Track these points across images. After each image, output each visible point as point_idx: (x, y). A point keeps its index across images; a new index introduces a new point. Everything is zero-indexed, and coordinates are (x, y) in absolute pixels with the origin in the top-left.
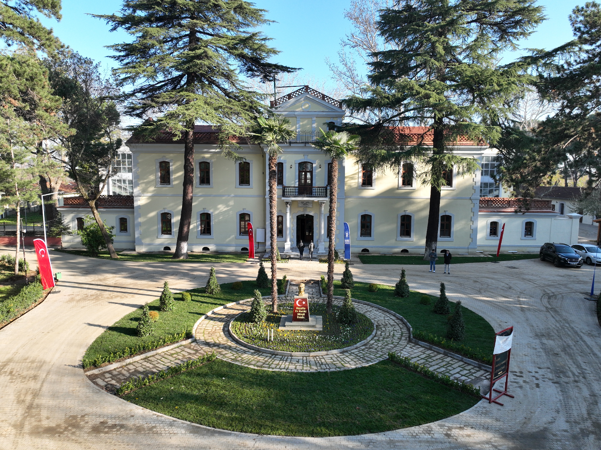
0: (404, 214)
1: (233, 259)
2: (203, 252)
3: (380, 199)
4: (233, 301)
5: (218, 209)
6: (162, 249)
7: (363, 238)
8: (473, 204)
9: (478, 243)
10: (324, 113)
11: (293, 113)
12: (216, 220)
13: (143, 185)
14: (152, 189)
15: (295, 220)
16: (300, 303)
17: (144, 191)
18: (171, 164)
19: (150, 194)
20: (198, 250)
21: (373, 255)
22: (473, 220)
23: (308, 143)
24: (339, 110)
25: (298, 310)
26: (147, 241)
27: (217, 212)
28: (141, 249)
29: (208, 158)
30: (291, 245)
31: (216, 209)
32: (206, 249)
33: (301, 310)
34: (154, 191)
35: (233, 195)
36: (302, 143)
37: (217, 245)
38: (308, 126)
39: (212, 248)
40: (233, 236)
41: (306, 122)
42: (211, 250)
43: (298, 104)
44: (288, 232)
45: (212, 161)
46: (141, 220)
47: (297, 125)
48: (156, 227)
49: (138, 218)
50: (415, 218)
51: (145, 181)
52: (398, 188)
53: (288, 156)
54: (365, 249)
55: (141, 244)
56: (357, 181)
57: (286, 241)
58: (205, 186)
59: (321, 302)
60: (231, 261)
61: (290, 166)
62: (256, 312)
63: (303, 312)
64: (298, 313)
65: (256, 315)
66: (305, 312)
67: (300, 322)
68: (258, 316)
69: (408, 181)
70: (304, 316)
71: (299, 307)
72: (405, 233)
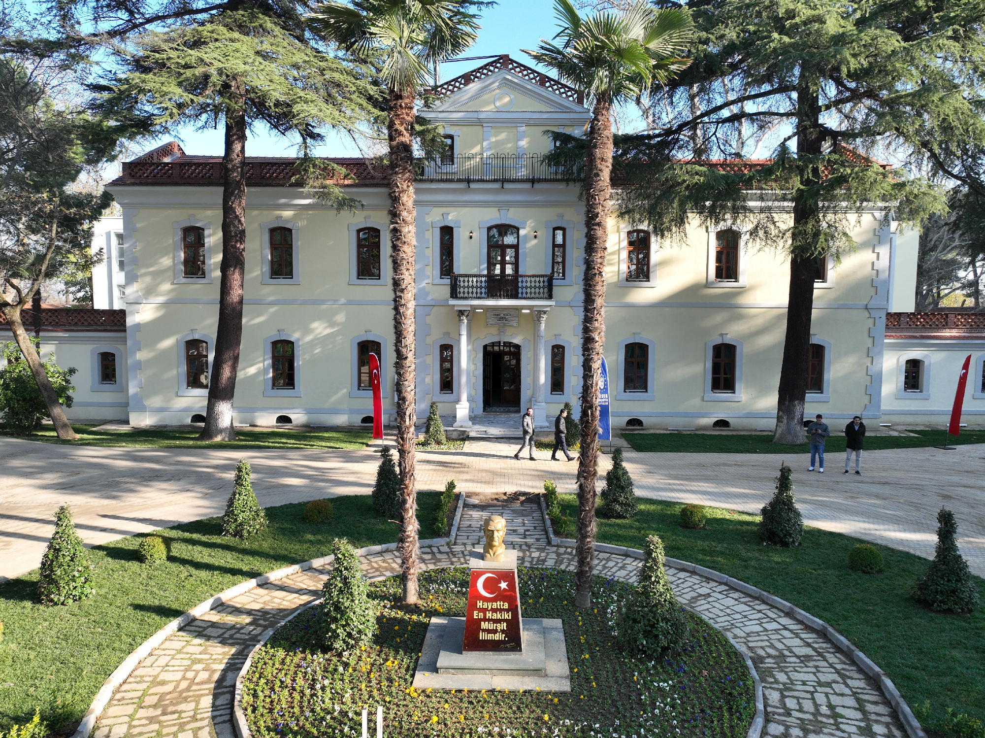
0: (719, 342)
1: (338, 440)
2: (277, 427)
3: (667, 309)
4: (292, 561)
5: (311, 331)
6: (188, 421)
7: (629, 395)
8: (872, 320)
9: (884, 407)
10: (546, 116)
11: (475, 115)
12: (307, 357)
13: (148, 279)
14: (166, 287)
15: (481, 355)
16: (487, 585)
17: (149, 292)
18: (206, 232)
19: (161, 299)
20: (267, 421)
21: (652, 431)
22: (872, 354)
23: (510, 181)
24: (578, 108)
25: (484, 610)
26: (156, 401)
27: (309, 338)
28: (143, 420)
29: (288, 220)
30: (471, 410)
31: (307, 331)
32: (284, 419)
33: (494, 611)
34: (172, 291)
35: (343, 301)
36: (495, 181)
37: (308, 412)
38: (509, 145)
39: (298, 417)
40: (345, 391)
41: (503, 136)
42: (294, 422)
43: (486, 97)
44: (464, 380)
45: (299, 226)
46: (142, 355)
47: (485, 144)
48: (174, 372)
49: (134, 353)
50: (745, 350)
51: (151, 269)
52: (707, 285)
53: (464, 211)
54: (634, 419)
55: (142, 409)
56: (615, 268)
57: (458, 401)
58: (281, 281)
59: (550, 563)
60: (332, 444)
61: (468, 234)
62: (339, 616)
63: (499, 617)
64: (482, 623)
65: (337, 628)
66: (506, 617)
67: (491, 653)
68: (345, 630)
69: (728, 268)
70: (503, 631)
71: (485, 599)
72: (722, 383)
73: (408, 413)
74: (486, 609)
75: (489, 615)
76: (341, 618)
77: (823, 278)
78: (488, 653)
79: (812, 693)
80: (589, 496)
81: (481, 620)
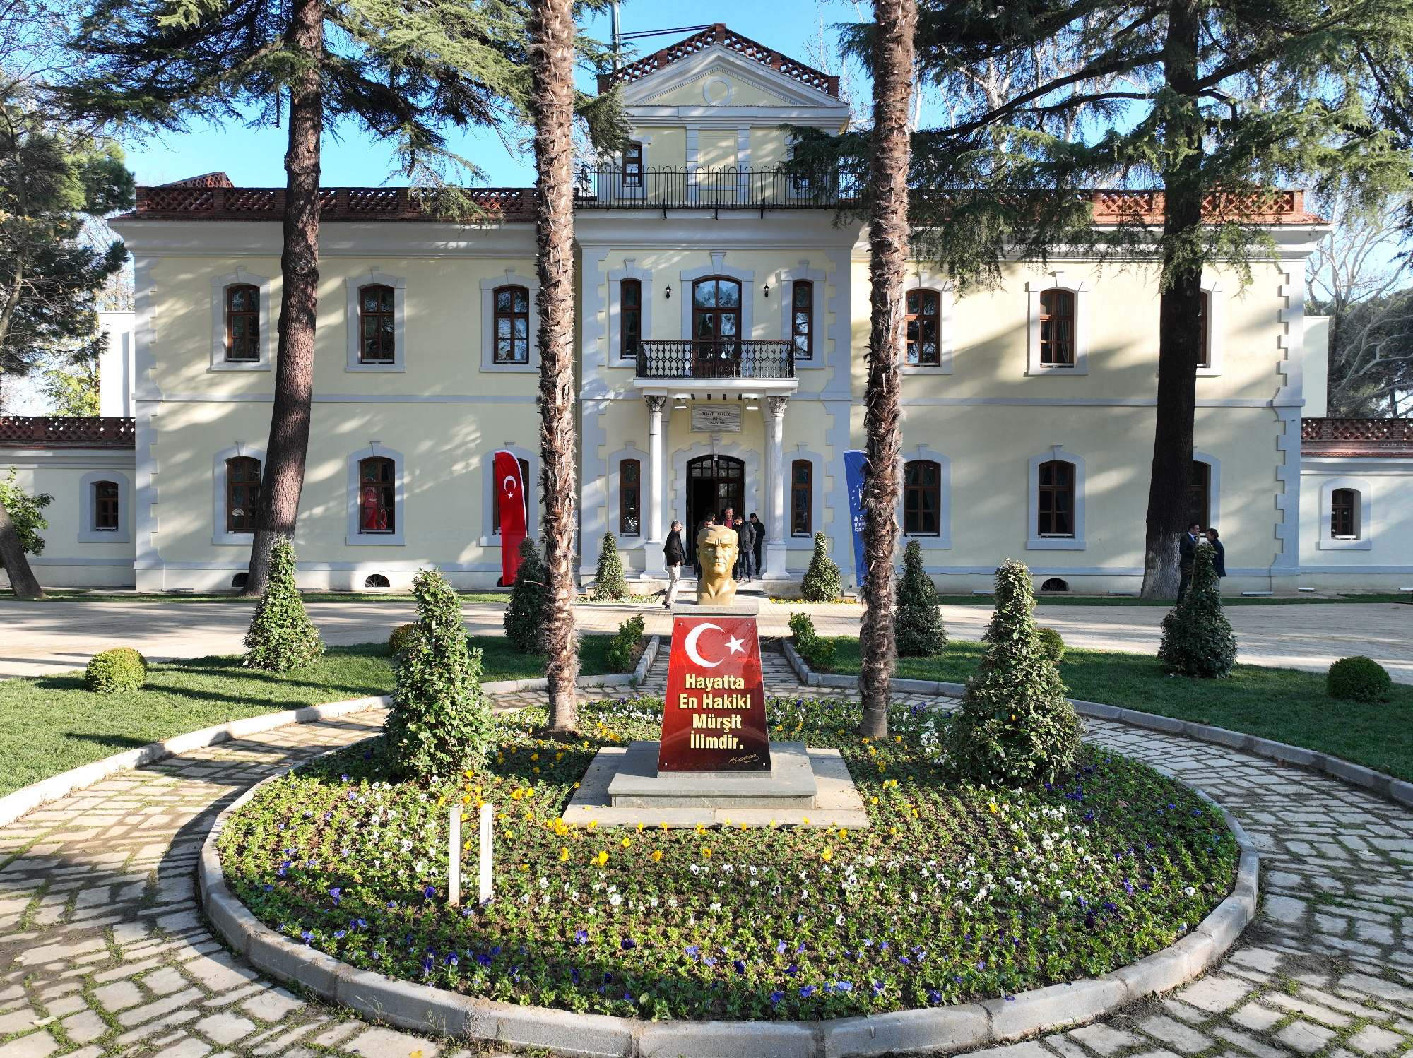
0: (1049, 458)
2: (367, 593)
6: (228, 583)
8: (1280, 425)
9: (1301, 563)
10: (780, 112)
11: (674, 112)
15: (683, 478)
16: (704, 645)
18: (262, 293)
21: (948, 596)
22: (1283, 477)
23: (727, 208)
24: (829, 101)
25: (698, 693)
27: (415, 452)
28: (156, 583)
29: (388, 275)
31: (415, 442)
32: (377, 581)
33: (717, 693)
36: (705, 208)
39: (399, 577)
42: (394, 585)
45: (403, 283)
48: (208, 507)
50: (1088, 471)
52: (1029, 372)
53: (657, 256)
58: (377, 367)
61: (663, 290)
62: (423, 708)
63: (727, 704)
64: (696, 716)
65: (420, 729)
66: (741, 704)
67: (713, 774)
68: (435, 736)
69: (1059, 347)
70: (734, 732)
71: (700, 672)
72: (1054, 524)
73: (559, 384)
74: (704, 691)
75: (707, 701)
76: (427, 711)
77: (1204, 362)
78: (706, 774)
79: (1333, 836)
80: (884, 532)
81: (693, 710)
